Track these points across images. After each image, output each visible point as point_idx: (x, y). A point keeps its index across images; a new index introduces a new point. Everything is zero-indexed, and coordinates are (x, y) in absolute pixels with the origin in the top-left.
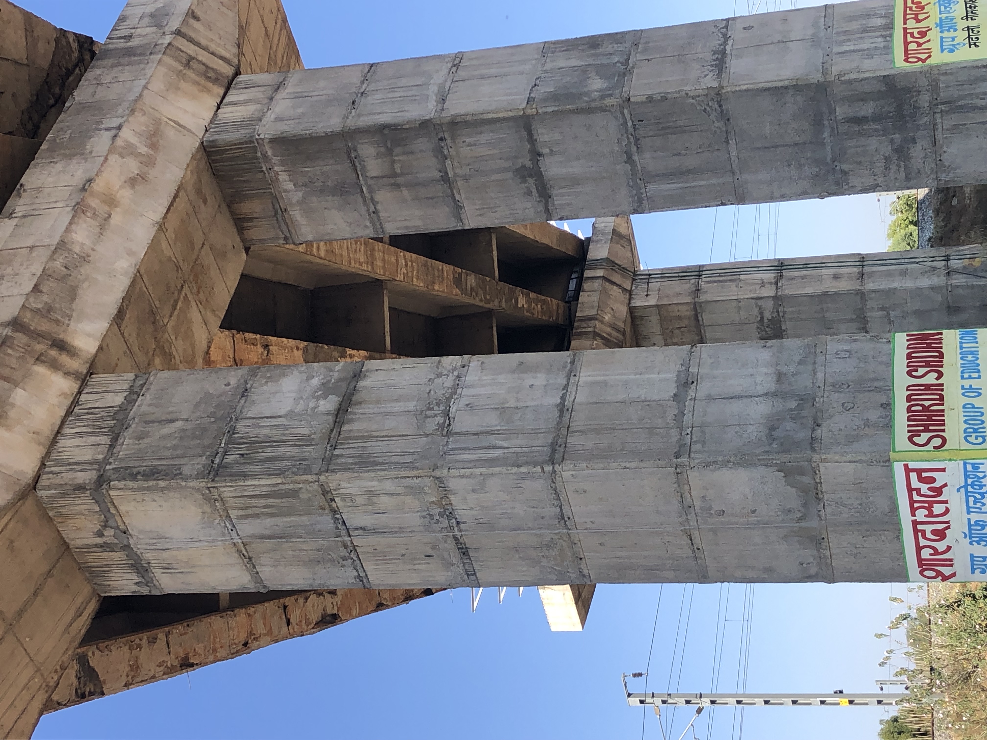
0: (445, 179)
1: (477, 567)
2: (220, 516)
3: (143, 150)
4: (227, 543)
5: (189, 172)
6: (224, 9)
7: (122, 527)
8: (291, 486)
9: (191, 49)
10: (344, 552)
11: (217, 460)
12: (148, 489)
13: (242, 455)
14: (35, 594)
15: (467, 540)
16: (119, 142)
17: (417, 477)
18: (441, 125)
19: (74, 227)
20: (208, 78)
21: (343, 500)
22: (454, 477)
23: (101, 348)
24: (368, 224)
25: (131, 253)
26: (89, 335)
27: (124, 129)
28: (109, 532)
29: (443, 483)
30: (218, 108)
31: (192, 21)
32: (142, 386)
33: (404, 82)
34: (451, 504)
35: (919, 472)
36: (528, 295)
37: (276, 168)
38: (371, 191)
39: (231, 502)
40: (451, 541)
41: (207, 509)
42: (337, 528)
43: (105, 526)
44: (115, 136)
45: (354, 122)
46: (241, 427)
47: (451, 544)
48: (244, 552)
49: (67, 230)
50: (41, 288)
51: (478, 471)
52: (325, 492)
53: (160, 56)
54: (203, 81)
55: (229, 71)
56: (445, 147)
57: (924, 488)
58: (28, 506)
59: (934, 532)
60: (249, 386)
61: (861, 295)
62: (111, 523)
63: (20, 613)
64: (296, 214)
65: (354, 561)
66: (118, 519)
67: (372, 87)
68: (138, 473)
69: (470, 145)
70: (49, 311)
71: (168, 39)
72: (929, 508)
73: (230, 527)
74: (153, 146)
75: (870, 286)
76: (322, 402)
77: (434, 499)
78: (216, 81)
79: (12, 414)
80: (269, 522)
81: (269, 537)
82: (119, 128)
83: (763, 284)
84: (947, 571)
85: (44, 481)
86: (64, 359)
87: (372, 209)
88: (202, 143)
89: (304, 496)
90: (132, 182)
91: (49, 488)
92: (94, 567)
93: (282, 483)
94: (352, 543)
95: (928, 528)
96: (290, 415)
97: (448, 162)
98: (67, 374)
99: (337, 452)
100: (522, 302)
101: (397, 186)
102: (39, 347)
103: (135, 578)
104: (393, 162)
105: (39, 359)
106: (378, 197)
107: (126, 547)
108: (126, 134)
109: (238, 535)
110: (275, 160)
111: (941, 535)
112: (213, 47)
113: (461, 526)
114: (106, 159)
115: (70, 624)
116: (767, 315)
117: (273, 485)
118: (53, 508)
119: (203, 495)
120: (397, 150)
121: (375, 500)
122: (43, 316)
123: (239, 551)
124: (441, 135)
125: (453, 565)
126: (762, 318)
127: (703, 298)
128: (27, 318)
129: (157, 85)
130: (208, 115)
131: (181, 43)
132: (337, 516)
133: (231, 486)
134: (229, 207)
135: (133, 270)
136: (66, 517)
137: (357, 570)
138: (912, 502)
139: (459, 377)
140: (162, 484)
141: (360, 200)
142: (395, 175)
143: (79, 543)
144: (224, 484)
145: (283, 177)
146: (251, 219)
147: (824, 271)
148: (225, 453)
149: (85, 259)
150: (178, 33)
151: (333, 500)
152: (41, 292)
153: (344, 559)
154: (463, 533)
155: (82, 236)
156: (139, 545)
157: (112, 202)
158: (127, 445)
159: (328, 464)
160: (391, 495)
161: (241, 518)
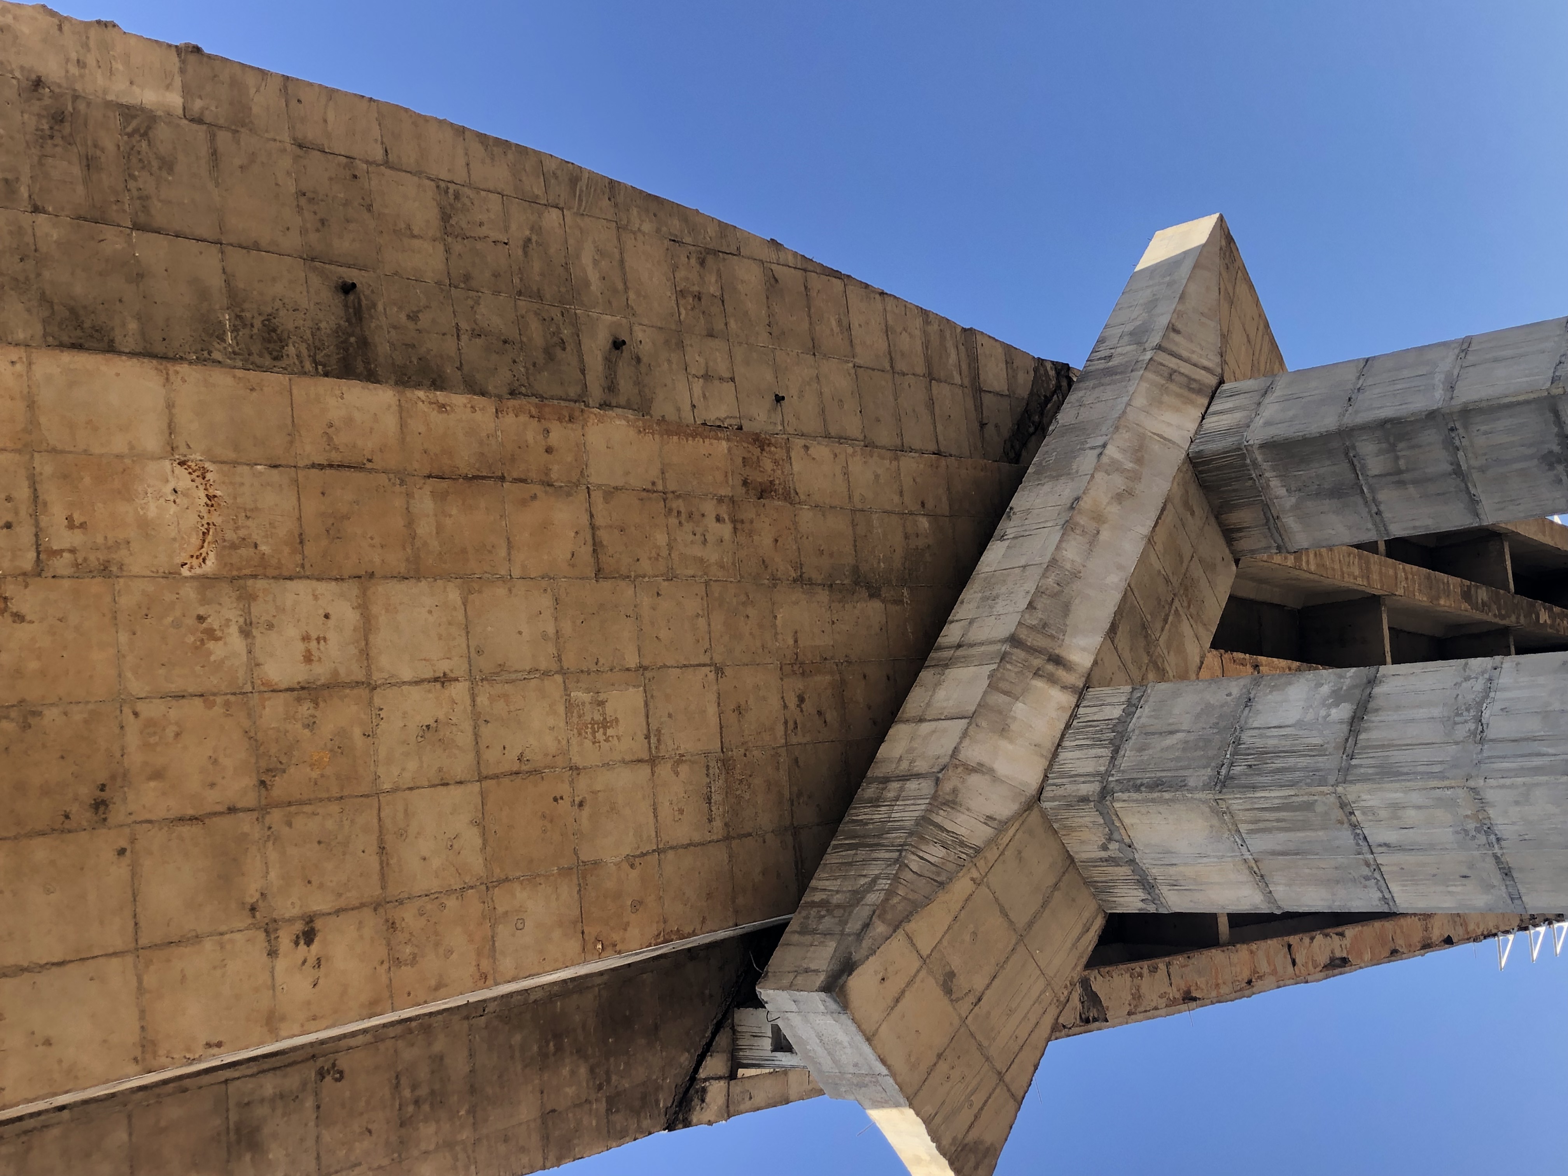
0: (1457, 471)
1: (1523, 891)
2: (1229, 830)
3: (1129, 465)
4: (1237, 859)
5: (1175, 484)
6: (1203, 319)
7: (1127, 840)
8: (1305, 798)
9: (1172, 363)
10: (1366, 871)
11: (1223, 771)
12: (1153, 801)
13: (1250, 766)
14: (1044, 905)
15: (1510, 859)
16: (1105, 459)
17: (1448, 788)
18: (1451, 414)
19: (1064, 545)
20: (1191, 390)
21: (1364, 813)
22: (1491, 787)
23: (1095, 663)
24: (1370, 526)
25: (1120, 567)
26: (1084, 649)
27: (1109, 447)
28: (1113, 846)
29: (1478, 793)
30: (1203, 418)
31: (1173, 335)
32: (1140, 698)
33: (1406, 373)
34: (1489, 818)
36: (1550, 610)
37: (1267, 475)
38: (1372, 490)
39: (1241, 816)
40: (1491, 860)
41: (1215, 822)
42: (1358, 844)
43: (1110, 839)
44: (1101, 454)
45: (1351, 419)
46: (1246, 737)
47: (1490, 864)
48: (1256, 869)
49: (1058, 548)
50: (1035, 605)
51: (1520, 780)
52: (1343, 805)
53: (1141, 372)
54: (1186, 393)
55: (1213, 381)
56: (1457, 438)
58: (1034, 817)
60: (1252, 696)
62: (1116, 836)
63: (1030, 924)
64: (1290, 521)
65: (1378, 881)
66: (1123, 831)
67: (1370, 381)
68: (1142, 785)
69: (1485, 433)
70: (1044, 627)
71: (1148, 355)
73: (1240, 842)
74: (1139, 461)
76: (1334, 711)
77: (1469, 813)
78: (1199, 392)
79: (1014, 727)
80: (1282, 836)
81: (1283, 853)
82: (1104, 446)
85: (1048, 793)
86: (1061, 673)
87: (1374, 510)
88: (1188, 454)
89: (1319, 808)
90: (1119, 498)
91: (1053, 799)
92: (1098, 882)
93: (1296, 795)
94: (1375, 860)
96: (1299, 724)
97: (1461, 454)
98: (1064, 688)
99: (1354, 762)
100: (1544, 617)
101: (1402, 483)
102: (1037, 662)
103: (1141, 894)
104: (1397, 458)
105: (1037, 674)
106: (1382, 496)
107: (1132, 862)
108: (1112, 451)
109: (1249, 851)
110: (1265, 466)
112: (1195, 358)
113: (1503, 843)
114: (1093, 476)
115: (1079, 939)
117: (1286, 797)
118: (1057, 821)
119: (1210, 807)
120: (1401, 445)
121: (1400, 813)
122: (1038, 632)
123: (1250, 868)
124: (1451, 425)
125: (1494, 887)
128: (1023, 634)
129: (1140, 401)
130: (1192, 426)
131: (1162, 357)
132: (1358, 831)
133: (1240, 798)
134: (1217, 518)
135: (1123, 585)
136: (1072, 829)
137: (1382, 892)
139: (1490, 680)
140: (1167, 795)
141: (1360, 501)
142: (1399, 472)
143: (1084, 856)
144: (1232, 796)
145: (1275, 483)
146: (1240, 530)
148: (1232, 764)
149: (1076, 575)
150: (1159, 348)
151: (1352, 813)
152: (1035, 608)
153: (1367, 878)
154: (1504, 851)
155: (1072, 553)
156: (1145, 859)
157: (1099, 518)
158: (1129, 757)
159: (1345, 775)
160: (1419, 807)
161: (1251, 832)
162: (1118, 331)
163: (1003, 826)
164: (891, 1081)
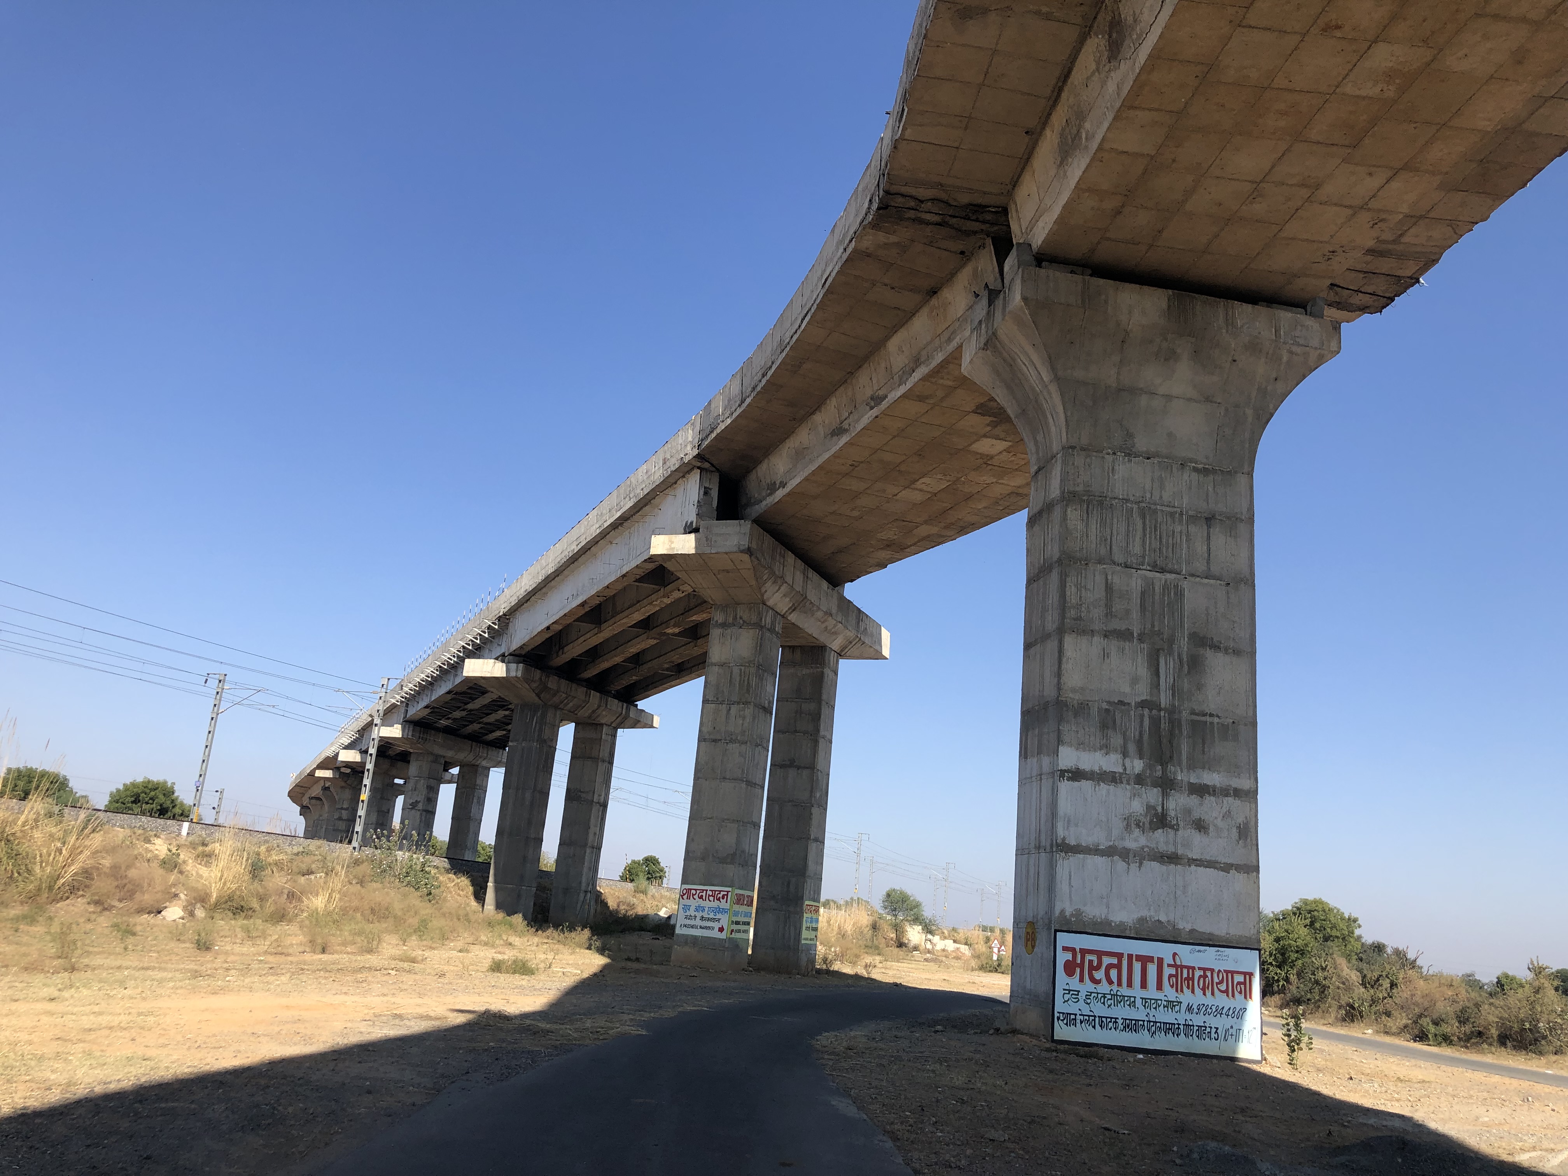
1: (707, 743)
3: (833, 630)
7: (742, 627)
9: (854, 643)
12: (757, 642)
15: (720, 744)
17: (748, 734)
22: (746, 746)
23: (788, 620)
25: (808, 627)
26: (793, 617)
28: (741, 622)
29: (745, 742)
30: (833, 650)
32: (779, 637)
33: (829, 721)
34: (735, 743)
35: (727, 895)
37: (811, 670)
41: (746, 660)
43: (744, 622)
46: (766, 674)
47: (719, 738)
51: (747, 755)
52: (746, 702)
53: (857, 633)
54: (843, 645)
56: (808, 735)
57: (721, 896)
58: (759, 601)
61: (585, 845)
62: (745, 624)
66: (747, 627)
67: (829, 709)
68: (760, 638)
69: (807, 745)
70: (802, 604)
71: (860, 635)
72: (712, 896)
74: (833, 633)
75: (588, 851)
76: (766, 700)
77: (738, 738)
78: (842, 651)
79: (784, 598)
83: (600, 796)
84: (685, 897)
85: (765, 607)
86: (791, 611)
89: (747, 695)
90: (826, 627)
91: (763, 609)
95: (704, 894)
97: (802, 735)
98: (786, 612)
101: (796, 712)
102: (796, 604)
103: (720, 621)
104: (806, 714)
105: (794, 604)
106: (793, 706)
107: (734, 625)
111: (701, 897)
113: (726, 743)
116: (583, 795)
117: (752, 686)
118: (754, 606)
119: (752, 660)
120: (810, 717)
121: (741, 719)
122: (802, 602)
123: (726, 663)
124: (813, 735)
125: (710, 735)
126: (581, 792)
127: (600, 764)
128: (804, 597)
129: (849, 632)
130: (832, 647)
131: (858, 640)
132: (736, 703)
133: (754, 672)
134: (800, 646)
135: (803, 628)
136: (750, 609)
137: (711, 701)
138: (715, 891)
140: (758, 647)
141: (794, 697)
142: (800, 713)
143: (738, 610)
144: (755, 667)
145: (808, 671)
147: (598, 828)
150: (860, 639)
151: (743, 704)
153: (717, 699)
154: (723, 743)
155: (820, 614)
156: (734, 630)
157: (823, 622)
158: (768, 634)
159: (755, 705)
160: (743, 724)
161: (741, 670)
162: (868, 623)
163: (763, 595)
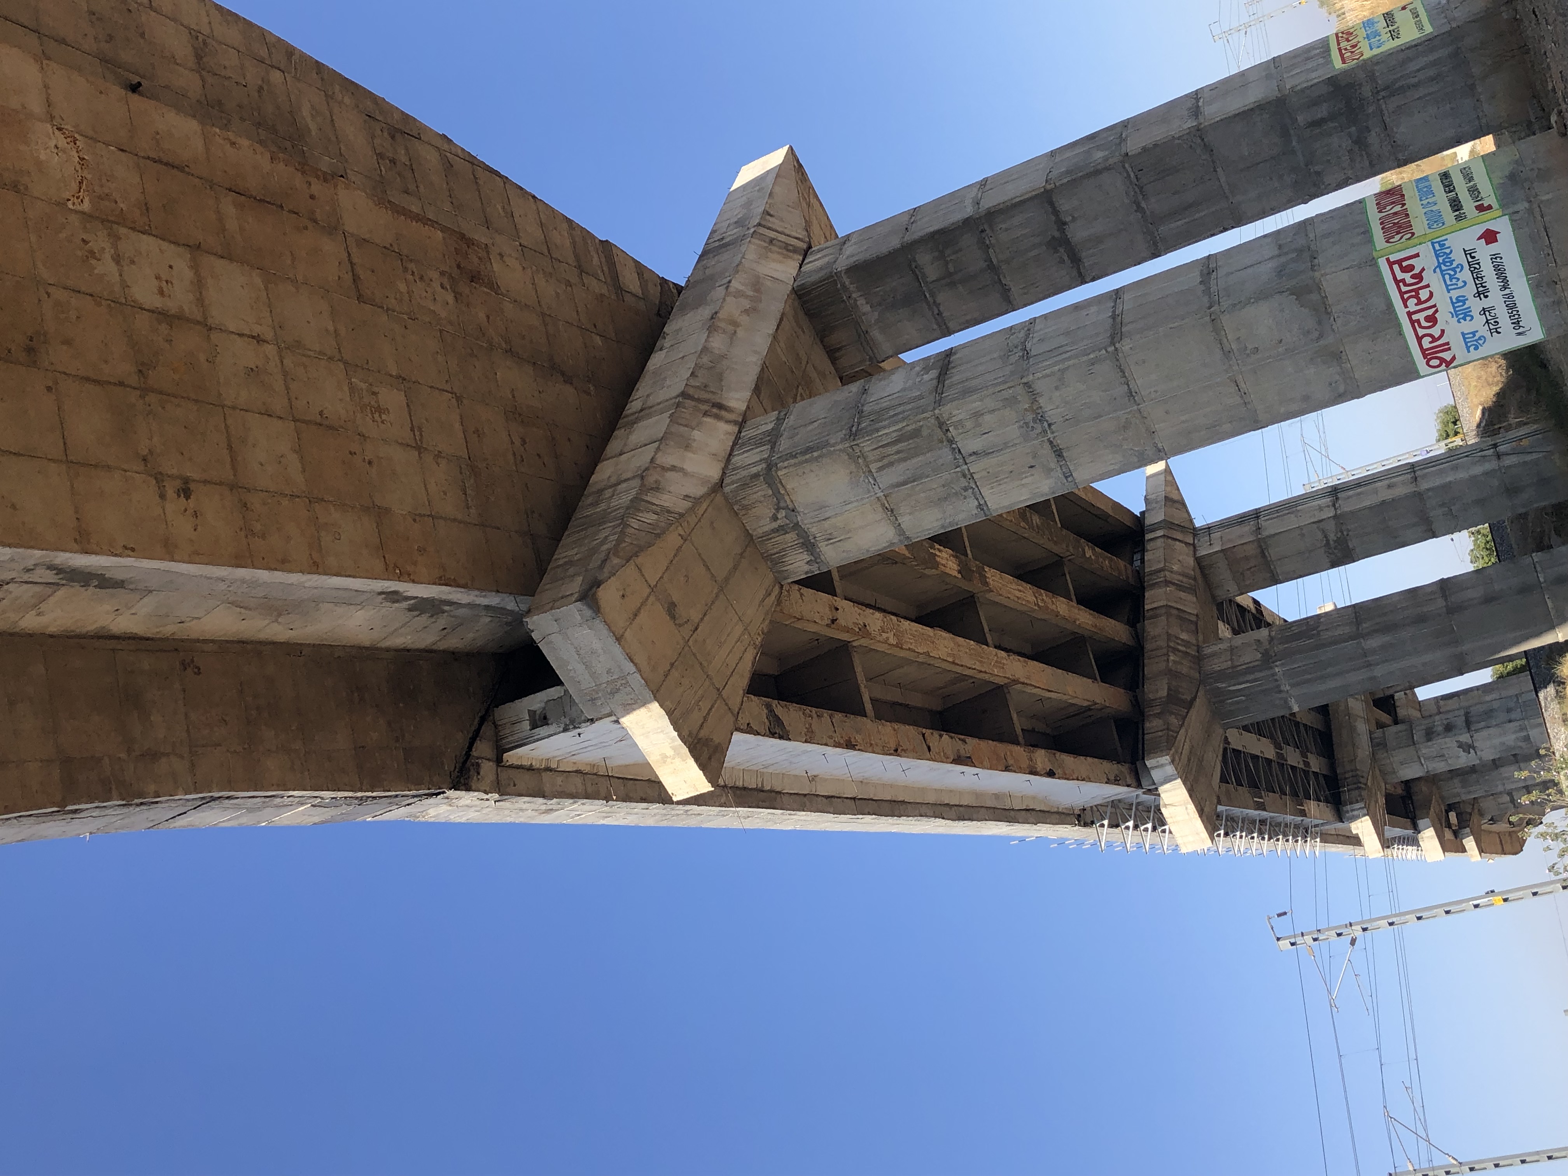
0: (992, 267)
1: (1072, 468)
2: (864, 473)
3: (751, 293)
4: (872, 498)
5: (787, 306)
6: (790, 209)
7: (791, 506)
8: (914, 427)
9: (772, 234)
10: (964, 483)
11: (854, 429)
12: (806, 461)
13: (873, 420)
14: (735, 568)
15: (1059, 442)
16: (731, 289)
17: (1010, 388)
18: (980, 218)
19: (710, 339)
20: (788, 250)
21: (956, 428)
22: (1038, 379)
23: (748, 407)
24: (935, 327)
25: (756, 352)
26: (738, 399)
27: (733, 281)
28: (782, 514)
29: (1030, 387)
30: (800, 267)
31: (768, 217)
32: (786, 415)
33: (943, 206)
34: (1041, 407)
35: (1399, 262)
36: (1093, 549)
37: (854, 295)
38: (933, 295)
39: (871, 457)
40: (1047, 445)
41: (853, 467)
42: (955, 459)
43: (778, 509)
44: (728, 286)
45: (909, 238)
46: (867, 408)
47: (1047, 450)
48: (887, 505)
49: (706, 341)
50: (696, 374)
51: (1056, 368)
52: (941, 424)
53: (749, 239)
54: (785, 252)
55: (805, 246)
56: (986, 238)
57: (1407, 276)
58: (719, 498)
59: (1427, 319)
60: (867, 388)
61: (1419, 496)
62: (782, 504)
63: (727, 579)
64: (876, 334)
65: (974, 489)
66: (786, 497)
67: (918, 218)
68: (797, 454)
69: (1007, 230)
70: (705, 387)
71: (752, 230)
72: (1417, 296)
73: (872, 482)
74: (757, 291)
75: (1424, 485)
76: (925, 376)
77: (1027, 406)
78: (795, 250)
79: (694, 445)
80: (902, 466)
81: (904, 483)
82: (730, 282)
83: (1321, 509)
84: (1447, 356)
85: (727, 481)
86: (723, 413)
87: (936, 312)
88: (793, 288)
89: (925, 432)
90: (746, 312)
91: (733, 483)
92: (771, 555)
93: (908, 425)
94: (969, 470)
95: (1421, 316)
96: (904, 390)
97: (991, 251)
98: (728, 422)
99: (943, 396)
100: (1089, 553)
101: (952, 285)
102: (705, 407)
103: (806, 557)
104: (947, 263)
105: (705, 414)
106: (940, 298)
107: (797, 526)
108: (735, 284)
109: (880, 488)
110: (852, 287)
111: (1432, 320)
112: (787, 232)
113: (1053, 427)
114: (724, 299)
115: (763, 600)
116: (1332, 537)
117: (900, 430)
118: (737, 502)
119: (848, 454)
120: (948, 252)
121: (980, 420)
122: (702, 390)
123: (883, 505)
124: (981, 228)
125: (1052, 470)
126: (1328, 541)
127: (1265, 533)
128: (691, 391)
129: (751, 255)
130: (794, 272)
131: (762, 230)
132: (954, 446)
133: (868, 440)
134: (822, 342)
135: (760, 362)
136: (747, 507)
137: (977, 499)
138: (1402, 294)
139: (1029, 330)
140: (815, 454)
141: (925, 305)
142: (950, 274)
143: (760, 531)
144: (862, 440)
145: (861, 302)
146: (839, 349)
148: (859, 424)
149: (723, 357)
150: (759, 224)
151: (948, 430)
152: (697, 376)
153: (965, 489)
154: (1055, 435)
155: (718, 343)
156: (806, 520)
157: (735, 324)
158: (784, 444)
159: (939, 403)
160: (993, 411)
161: (880, 469)
162: (726, 224)
163: (697, 501)
164: (638, 676)
